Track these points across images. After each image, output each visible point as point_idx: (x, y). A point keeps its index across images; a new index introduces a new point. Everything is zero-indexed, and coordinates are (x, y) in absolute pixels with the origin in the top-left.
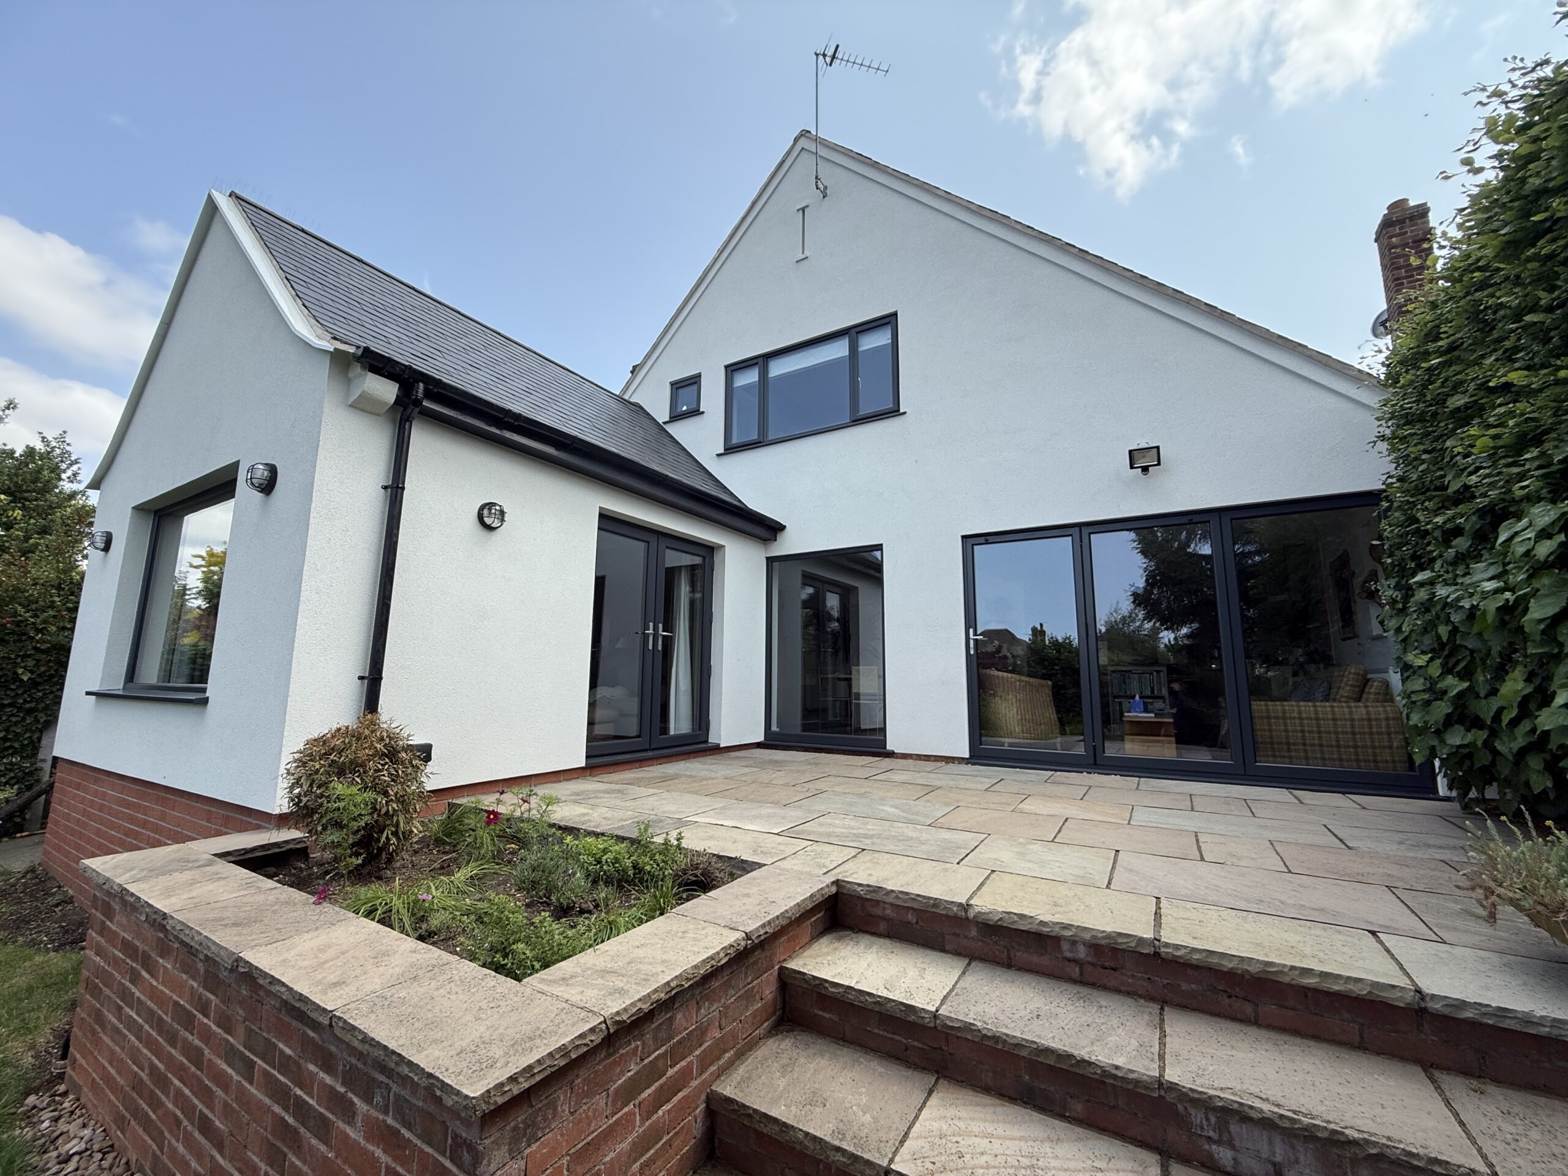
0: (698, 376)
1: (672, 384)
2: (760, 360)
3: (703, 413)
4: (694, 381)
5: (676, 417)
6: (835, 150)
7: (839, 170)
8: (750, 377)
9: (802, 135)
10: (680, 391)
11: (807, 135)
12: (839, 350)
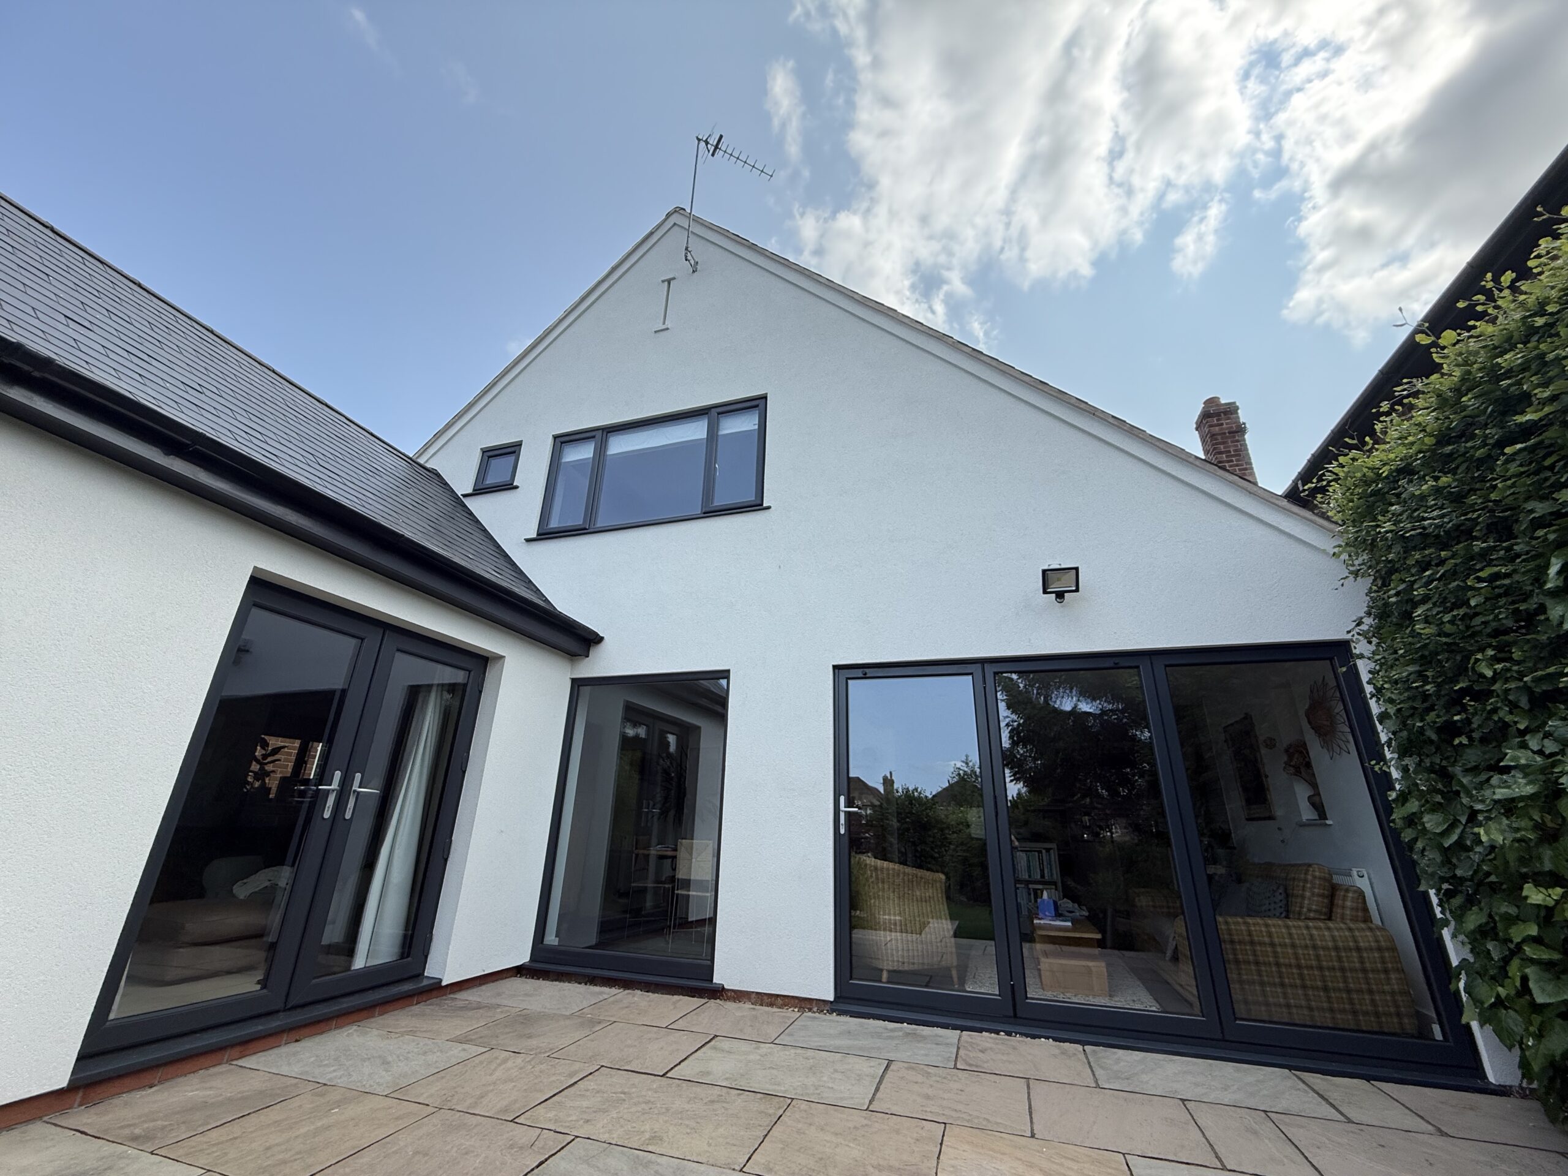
0: (519, 445)
1: (484, 451)
2: (599, 434)
3: (517, 487)
4: (512, 450)
5: (480, 490)
6: (710, 228)
7: (712, 248)
8: (584, 452)
9: (675, 211)
10: (494, 462)
11: (681, 212)
12: (697, 431)
